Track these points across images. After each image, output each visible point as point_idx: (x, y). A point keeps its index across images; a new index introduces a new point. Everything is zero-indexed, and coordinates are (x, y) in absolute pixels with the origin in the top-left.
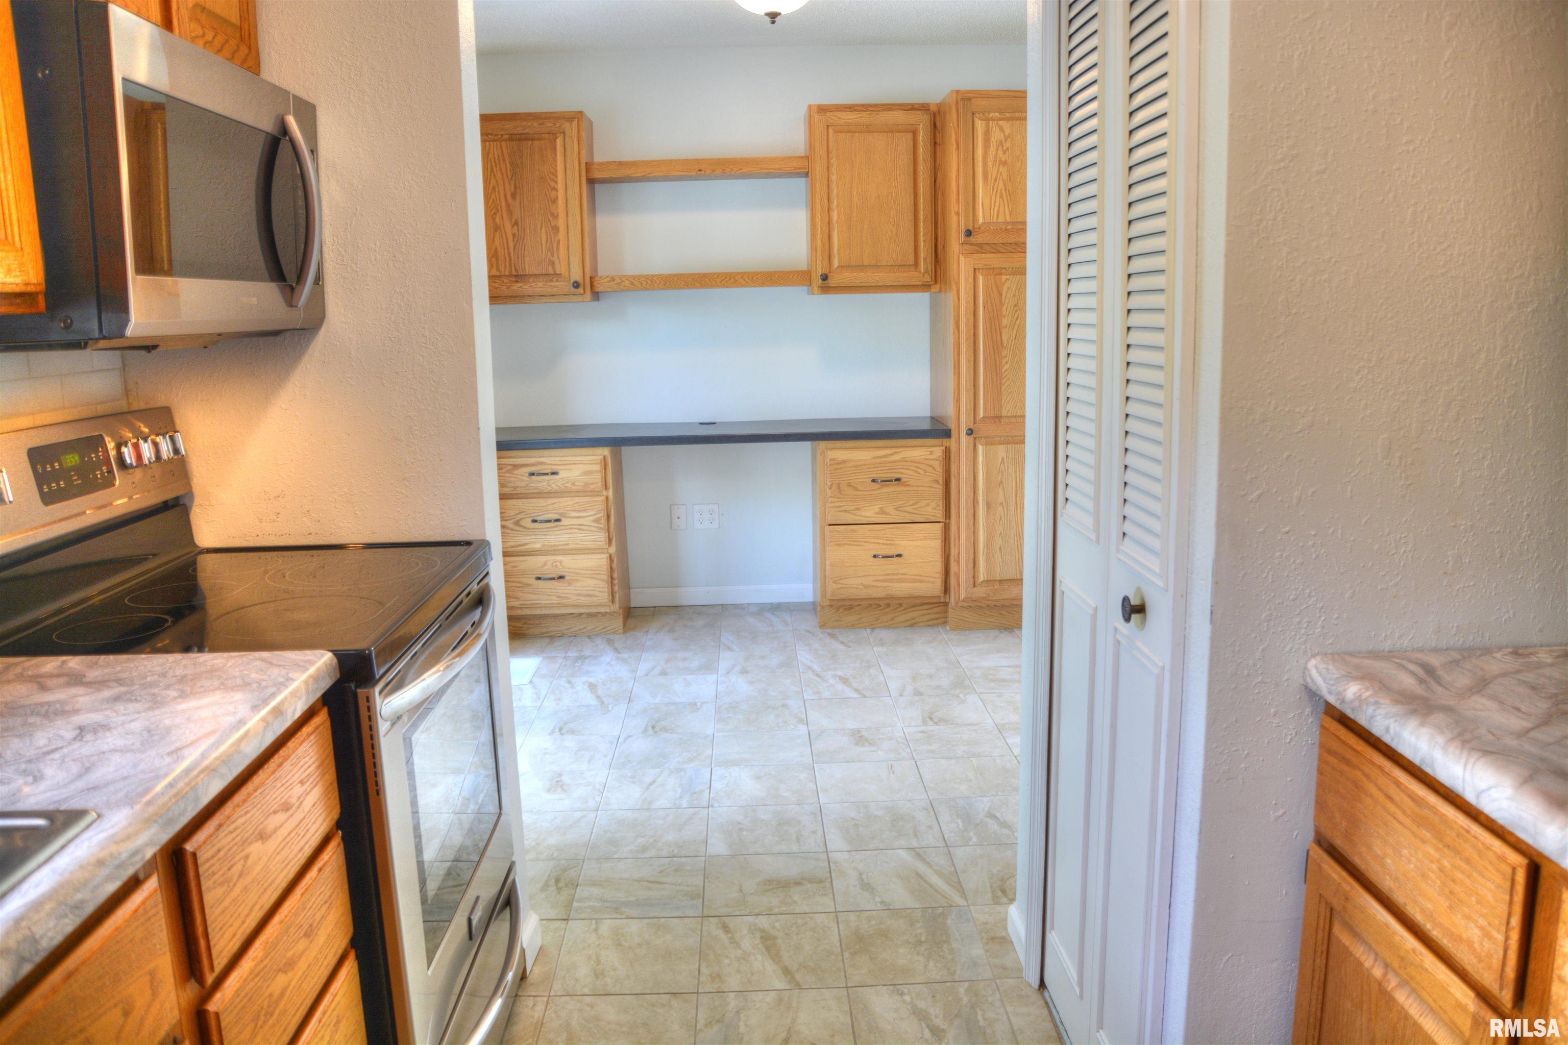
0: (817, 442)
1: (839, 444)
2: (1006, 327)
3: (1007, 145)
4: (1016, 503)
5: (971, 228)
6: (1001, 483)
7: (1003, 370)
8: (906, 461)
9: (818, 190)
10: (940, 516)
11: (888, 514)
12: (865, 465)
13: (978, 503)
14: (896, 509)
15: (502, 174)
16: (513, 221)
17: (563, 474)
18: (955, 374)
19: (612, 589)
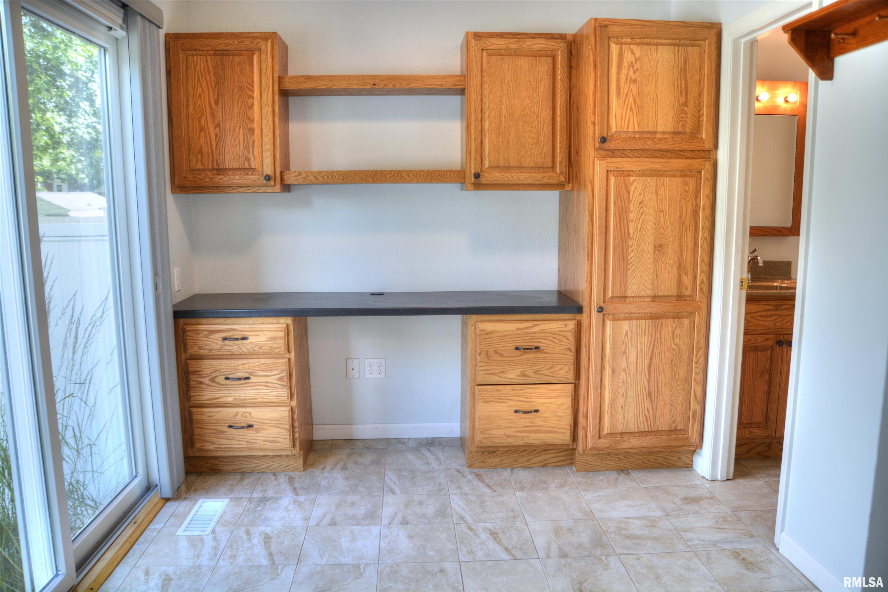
0: (470, 315)
1: (487, 317)
2: (632, 221)
3: (637, 65)
4: (637, 369)
5: (605, 136)
6: (625, 352)
7: (630, 257)
8: (544, 332)
9: (473, 103)
10: (571, 378)
11: (529, 376)
12: (510, 335)
13: (604, 369)
14: (535, 372)
15: (207, 84)
16: (216, 124)
17: (251, 339)
18: (588, 260)
19: (293, 435)
